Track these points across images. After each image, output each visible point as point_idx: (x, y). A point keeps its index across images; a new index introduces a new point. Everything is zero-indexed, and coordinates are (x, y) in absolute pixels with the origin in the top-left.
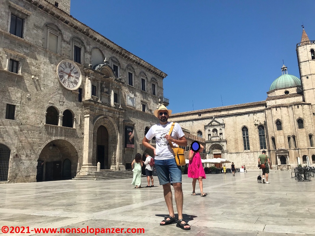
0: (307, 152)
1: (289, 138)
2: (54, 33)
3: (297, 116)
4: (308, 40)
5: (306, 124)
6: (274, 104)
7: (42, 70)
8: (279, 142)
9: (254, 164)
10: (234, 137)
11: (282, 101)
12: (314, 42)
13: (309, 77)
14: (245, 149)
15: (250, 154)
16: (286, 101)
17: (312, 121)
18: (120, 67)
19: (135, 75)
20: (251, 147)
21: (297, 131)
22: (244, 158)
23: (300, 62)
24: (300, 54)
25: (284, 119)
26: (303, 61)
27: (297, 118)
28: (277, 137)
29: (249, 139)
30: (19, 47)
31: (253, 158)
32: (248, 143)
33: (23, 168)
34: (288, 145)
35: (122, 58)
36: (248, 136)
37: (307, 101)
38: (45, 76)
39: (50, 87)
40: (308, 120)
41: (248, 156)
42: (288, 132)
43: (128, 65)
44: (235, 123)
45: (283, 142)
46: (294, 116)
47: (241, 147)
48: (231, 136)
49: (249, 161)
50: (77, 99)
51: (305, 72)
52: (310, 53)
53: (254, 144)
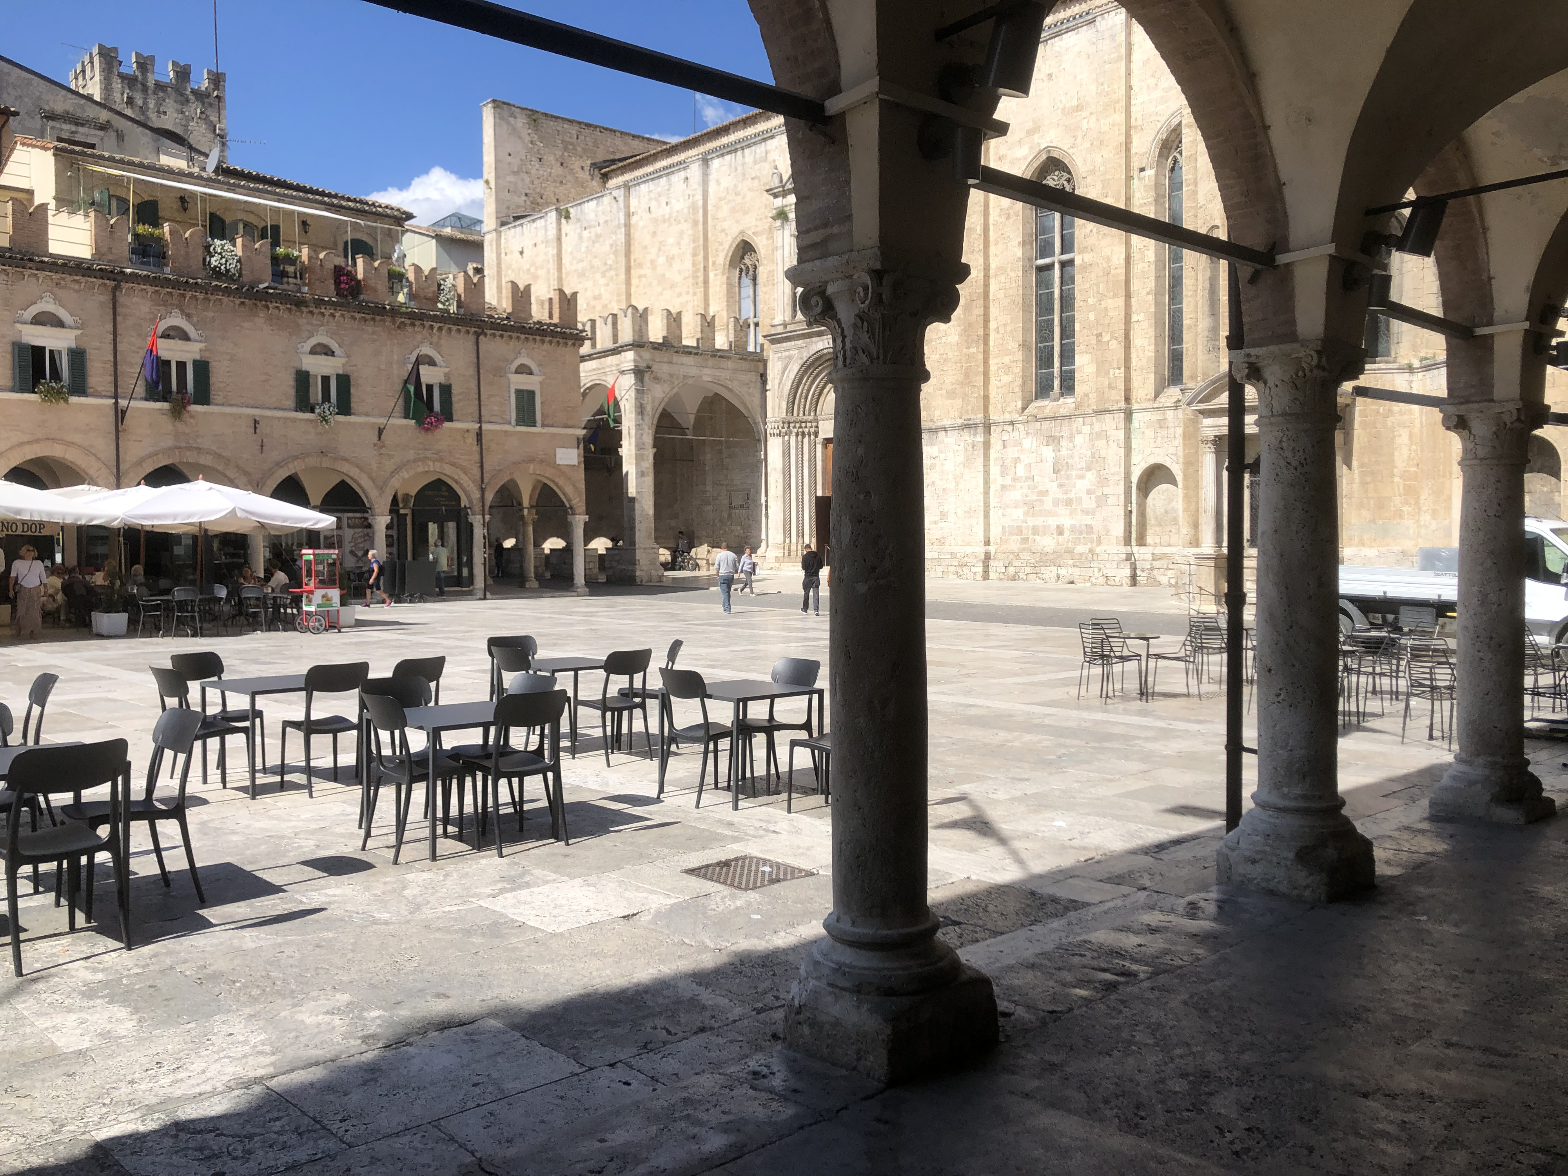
9: (1089, 528)
14: (1040, 389)
15: (1071, 438)
20: (1083, 363)
22: (1021, 471)
29: (1079, 286)
31: (1089, 478)
36: (1071, 262)
41: (1048, 452)
47: (1007, 369)
49: (1056, 503)
53: (1106, 338)
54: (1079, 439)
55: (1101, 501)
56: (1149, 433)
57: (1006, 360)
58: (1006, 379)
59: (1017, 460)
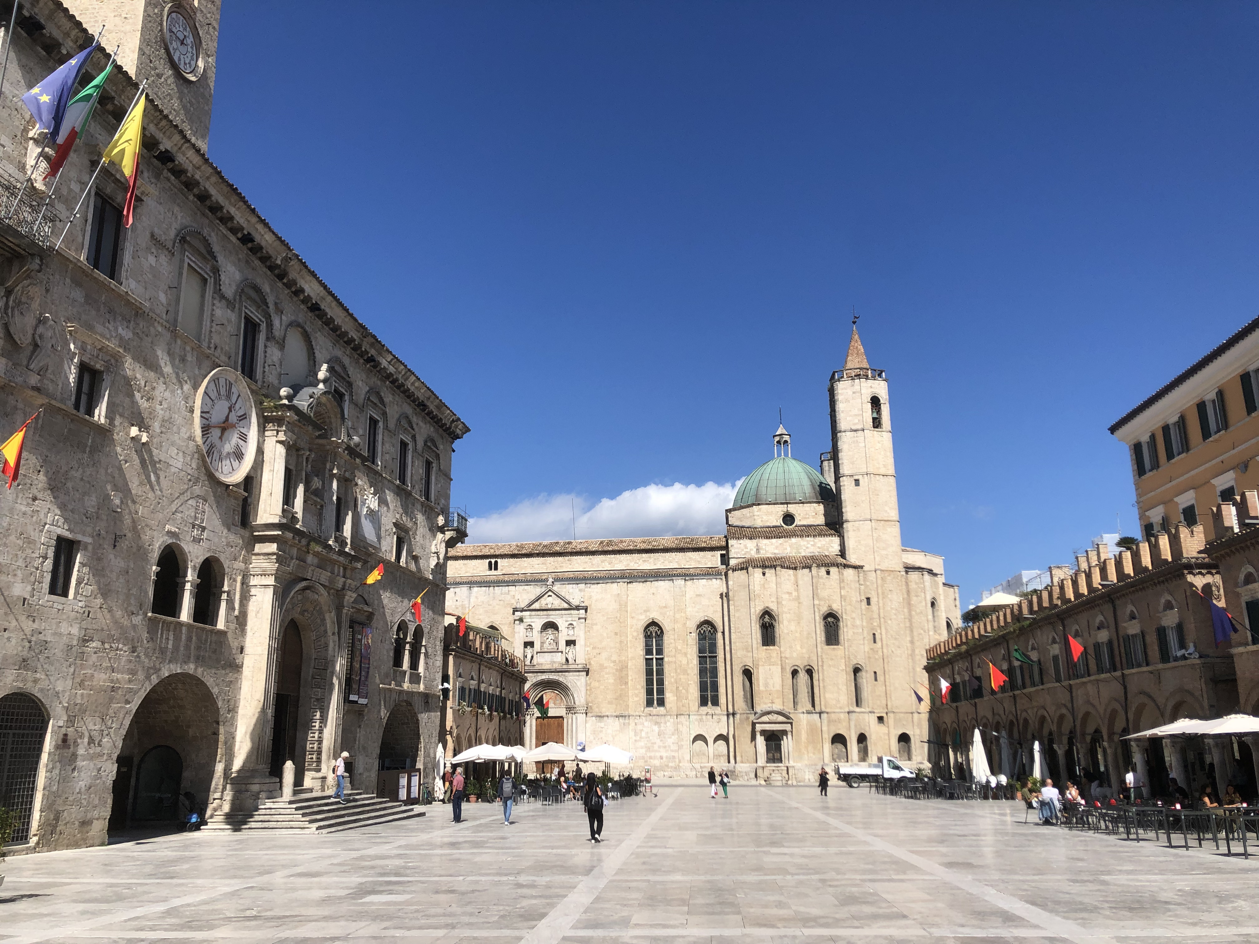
0: (845, 724)
1: (795, 673)
2: (200, 268)
3: (822, 603)
4: (865, 366)
5: (846, 632)
6: (753, 554)
7: (158, 406)
8: (766, 685)
9: (674, 757)
10: (614, 657)
11: (777, 547)
12: (880, 375)
13: (861, 482)
14: (649, 703)
15: (665, 723)
16: (789, 550)
17: (864, 624)
18: (351, 395)
19: (386, 427)
20: (669, 696)
21: (819, 654)
22: (643, 734)
23: (838, 429)
24: (841, 406)
25: (785, 610)
26: (848, 428)
27: (824, 610)
28: (760, 668)
29: (667, 668)
30: (107, 316)
31: (674, 738)
32: (661, 682)
33: (78, 790)
34: (792, 696)
35: (357, 362)
36: (662, 659)
37: (852, 558)
38: (164, 430)
39: (173, 470)
40: (854, 619)
41: (656, 728)
42: (795, 655)
43: (371, 389)
44: (623, 607)
45: (778, 687)
46: (816, 602)
47: (637, 696)
48: (604, 655)
49: (659, 747)
50: (238, 518)
51: (853, 463)
52: (869, 405)
53: (681, 688)
54: (668, 724)
55: (680, 747)
56: (696, 723)
57: (636, 692)
58: (636, 699)
59: (642, 730)
